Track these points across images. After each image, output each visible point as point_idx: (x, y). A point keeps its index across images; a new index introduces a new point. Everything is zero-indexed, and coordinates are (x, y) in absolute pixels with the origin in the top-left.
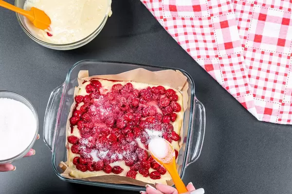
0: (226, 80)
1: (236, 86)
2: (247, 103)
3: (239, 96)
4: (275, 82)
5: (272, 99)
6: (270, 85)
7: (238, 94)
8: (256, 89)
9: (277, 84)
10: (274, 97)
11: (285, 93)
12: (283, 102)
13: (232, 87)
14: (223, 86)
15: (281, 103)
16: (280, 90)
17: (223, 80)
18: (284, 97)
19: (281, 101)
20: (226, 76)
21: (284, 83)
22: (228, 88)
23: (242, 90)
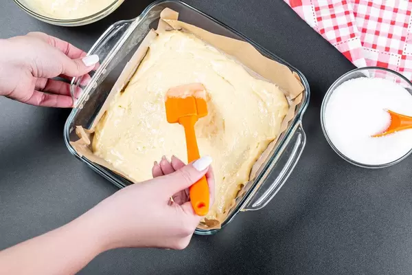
0: (319, 19)
1: (336, 28)
2: (351, 53)
3: (339, 43)
4: (393, 23)
5: (387, 49)
6: (385, 28)
7: (339, 39)
8: (364, 34)
9: (395, 27)
10: (391, 47)
11: (406, 40)
12: (403, 54)
13: (329, 29)
14: (315, 29)
15: (400, 56)
16: (400, 35)
17: (316, 20)
18: (405, 47)
19: (400, 52)
20: (320, 14)
21: (406, 25)
22: (323, 31)
23: (344, 32)
